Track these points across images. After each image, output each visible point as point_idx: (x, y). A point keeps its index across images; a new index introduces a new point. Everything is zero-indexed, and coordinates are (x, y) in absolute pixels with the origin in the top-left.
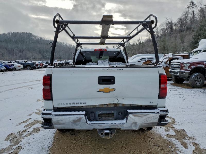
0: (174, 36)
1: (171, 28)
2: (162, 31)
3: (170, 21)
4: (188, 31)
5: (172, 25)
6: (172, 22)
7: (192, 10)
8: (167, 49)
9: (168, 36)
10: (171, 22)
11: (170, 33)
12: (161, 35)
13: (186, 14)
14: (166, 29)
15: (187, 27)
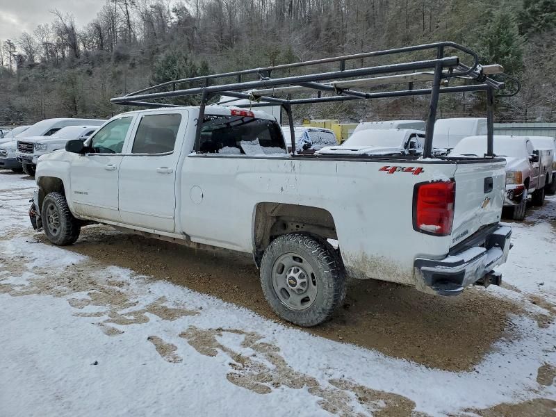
0: (84, 71)
1: (74, 47)
2: (44, 51)
3: (68, 25)
4: (120, 62)
5: (75, 39)
6: (75, 29)
7: (125, 10)
8: (84, 106)
9: (67, 68)
10: (73, 29)
11: (73, 61)
12: (43, 60)
13: (111, 17)
14: (59, 45)
15: (117, 53)
